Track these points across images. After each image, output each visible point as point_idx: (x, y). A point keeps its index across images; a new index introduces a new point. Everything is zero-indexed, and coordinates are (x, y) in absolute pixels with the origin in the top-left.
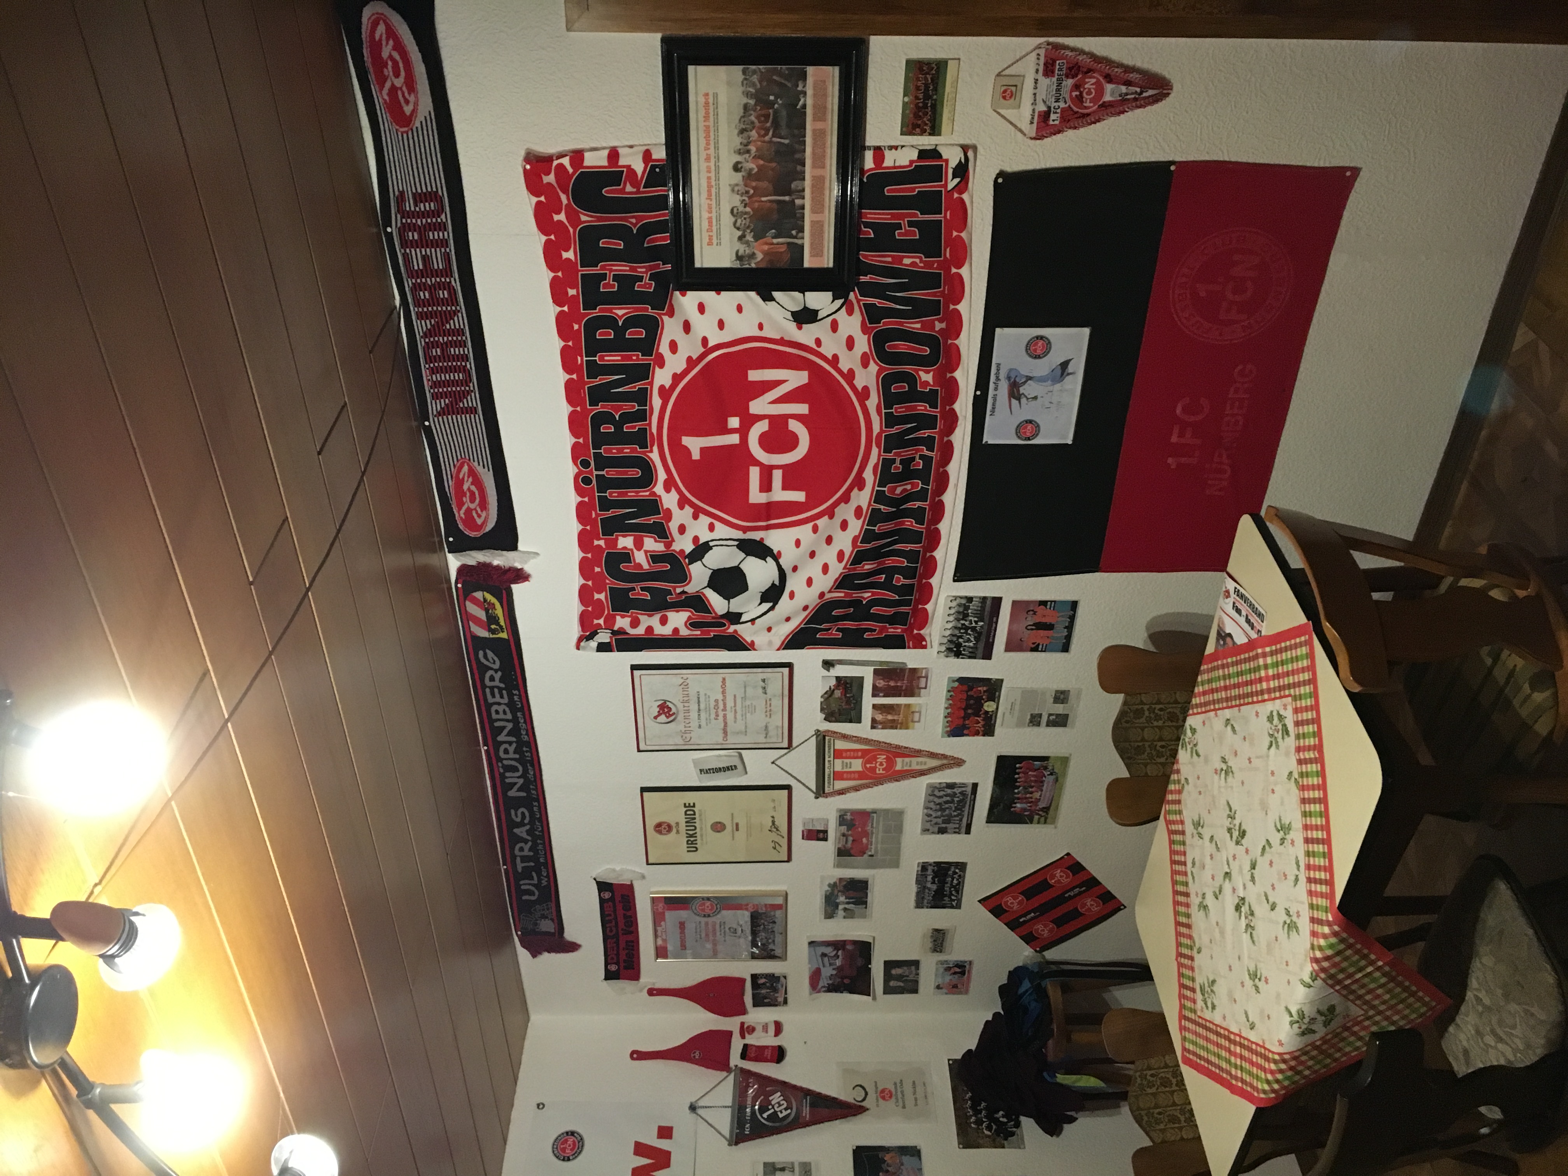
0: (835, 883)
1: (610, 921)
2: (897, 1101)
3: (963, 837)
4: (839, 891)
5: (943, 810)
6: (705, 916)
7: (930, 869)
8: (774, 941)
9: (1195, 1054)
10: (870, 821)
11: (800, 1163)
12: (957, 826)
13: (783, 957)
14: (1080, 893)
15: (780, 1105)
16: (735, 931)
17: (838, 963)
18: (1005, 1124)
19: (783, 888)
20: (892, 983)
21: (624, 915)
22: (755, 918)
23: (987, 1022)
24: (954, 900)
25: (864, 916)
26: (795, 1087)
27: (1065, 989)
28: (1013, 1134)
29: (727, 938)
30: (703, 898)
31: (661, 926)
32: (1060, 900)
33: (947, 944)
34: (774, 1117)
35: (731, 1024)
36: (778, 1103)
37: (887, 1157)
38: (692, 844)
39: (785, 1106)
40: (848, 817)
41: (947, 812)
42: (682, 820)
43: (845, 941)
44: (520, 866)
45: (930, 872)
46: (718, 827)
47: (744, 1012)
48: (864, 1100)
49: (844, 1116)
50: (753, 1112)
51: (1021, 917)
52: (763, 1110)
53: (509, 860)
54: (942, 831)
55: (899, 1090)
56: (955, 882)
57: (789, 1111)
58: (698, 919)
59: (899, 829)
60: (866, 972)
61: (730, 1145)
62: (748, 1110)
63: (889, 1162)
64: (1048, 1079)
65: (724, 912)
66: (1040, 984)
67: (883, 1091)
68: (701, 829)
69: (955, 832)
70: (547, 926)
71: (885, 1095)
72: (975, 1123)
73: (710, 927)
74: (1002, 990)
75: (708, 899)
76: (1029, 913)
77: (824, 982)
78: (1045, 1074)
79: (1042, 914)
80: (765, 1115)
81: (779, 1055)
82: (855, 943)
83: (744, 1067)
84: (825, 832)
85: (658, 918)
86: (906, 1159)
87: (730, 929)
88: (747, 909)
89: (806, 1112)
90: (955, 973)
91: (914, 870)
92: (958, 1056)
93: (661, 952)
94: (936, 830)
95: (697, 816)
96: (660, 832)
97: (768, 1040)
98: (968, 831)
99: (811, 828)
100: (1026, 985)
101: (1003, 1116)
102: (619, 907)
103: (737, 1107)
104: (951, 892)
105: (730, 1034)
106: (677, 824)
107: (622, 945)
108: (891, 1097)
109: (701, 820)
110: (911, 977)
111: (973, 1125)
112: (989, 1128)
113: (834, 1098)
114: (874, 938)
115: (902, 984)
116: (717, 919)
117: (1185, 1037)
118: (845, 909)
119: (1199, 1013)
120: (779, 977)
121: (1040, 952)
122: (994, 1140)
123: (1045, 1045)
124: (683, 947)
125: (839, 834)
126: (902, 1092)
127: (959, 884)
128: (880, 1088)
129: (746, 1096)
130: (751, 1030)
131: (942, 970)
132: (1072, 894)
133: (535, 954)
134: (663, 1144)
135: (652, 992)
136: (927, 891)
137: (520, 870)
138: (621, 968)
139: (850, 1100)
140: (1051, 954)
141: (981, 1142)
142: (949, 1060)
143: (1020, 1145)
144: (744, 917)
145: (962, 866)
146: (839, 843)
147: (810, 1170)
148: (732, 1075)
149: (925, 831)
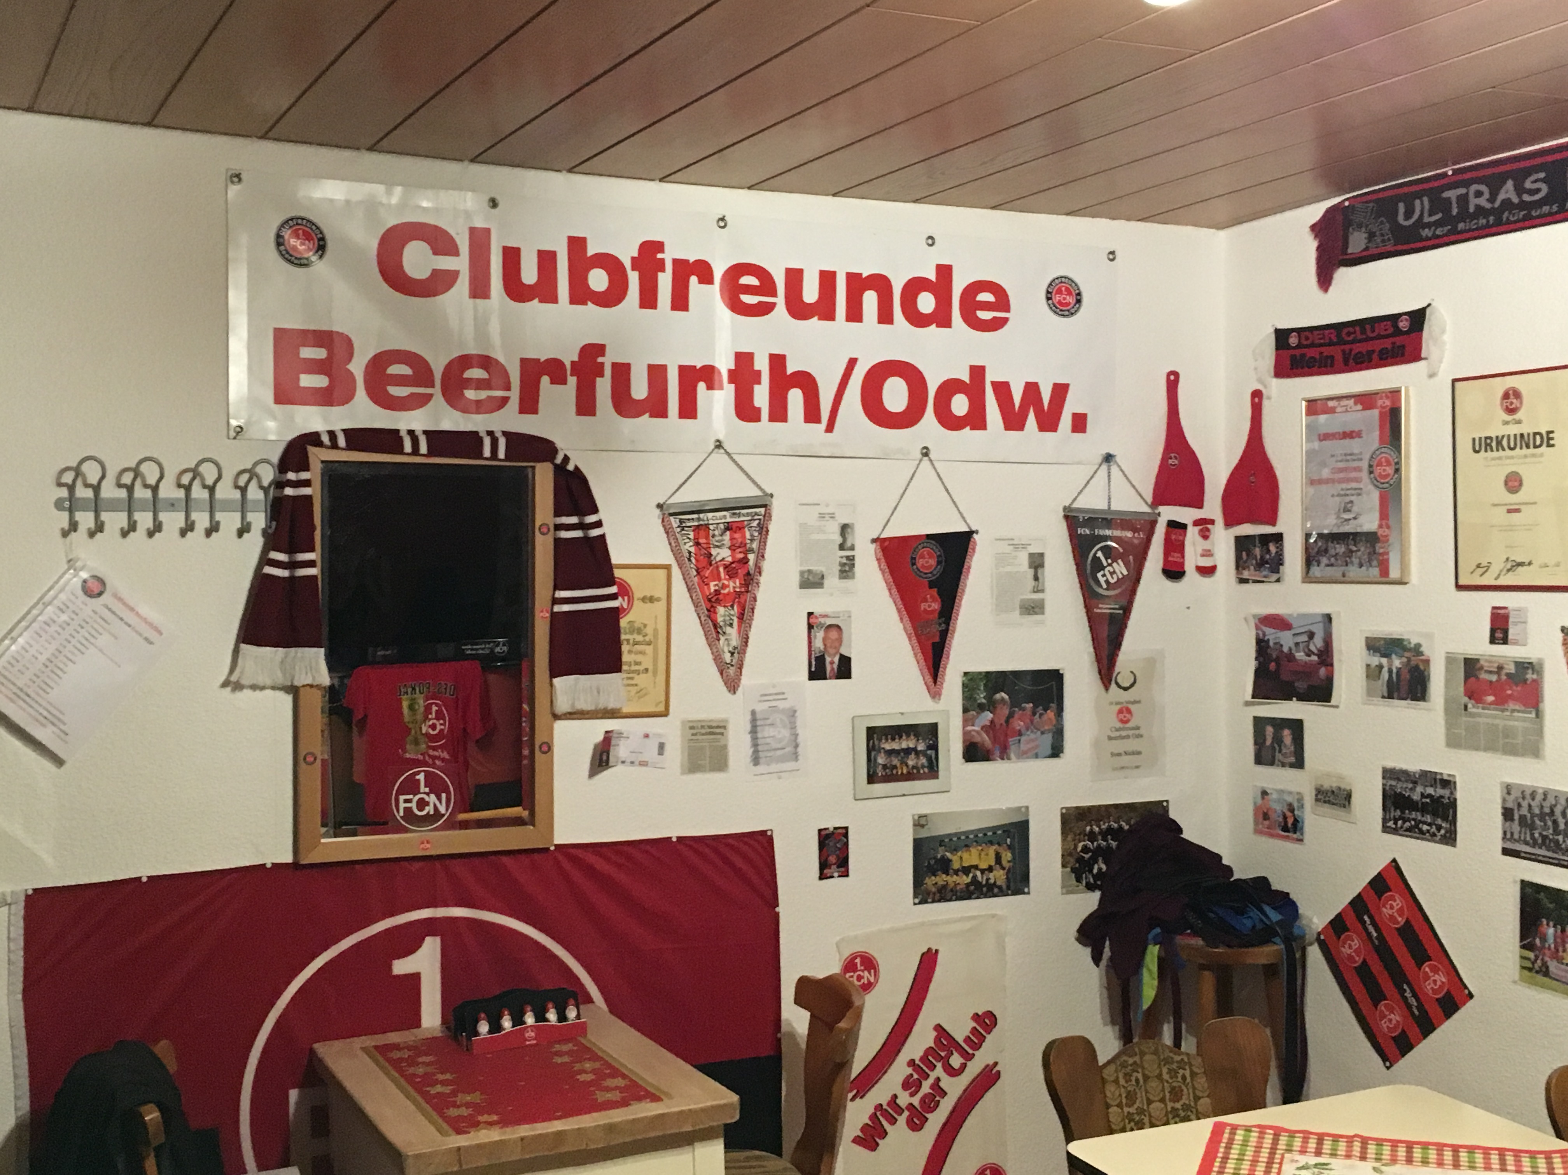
0: (1422, 654)
1: (1363, 331)
2: (1117, 730)
3: (1498, 844)
4: (1409, 659)
5: (1542, 816)
6: (1370, 466)
7: (1446, 792)
8: (1332, 565)
9: (1231, 1141)
10: (1523, 708)
11: (1043, 600)
12: (1516, 836)
13: (1308, 578)
14: (1409, 1007)
15: (1112, 573)
16: (1347, 510)
17: (1300, 655)
18: (1091, 871)
19: (1414, 577)
20: (1270, 730)
21: (1374, 351)
22: (1372, 538)
23: (1218, 857)
24: (1395, 823)
25: (1370, 693)
26: (1133, 592)
27: (1270, 970)
28: (1079, 880)
29: (1338, 499)
30: (1397, 463)
31: (1356, 404)
32: (1399, 977)
33: (1327, 809)
34: (1098, 566)
35: (1213, 507)
36: (1114, 572)
37: (1050, 714)
38: (1485, 444)
39: (1112, 581)
40: (1530, 676)
41: (1538, 822)
42: (1526, 429)
43: (1332, 665)
44: (1452, 194)
45: (1440, 792)
46: (1513, 483)
47: (1229, 523)
48: (1117, 684)
49: (1098, 659)
50: (1106, 538)
51: (1371, 917)
52: (1107, 551)
53: (1460, 177)
54: (1507, 814)
55: (1131, 733)
56: (1425, 828)
57: (1105, 586)
58: (1367, 457)
59: (1511, 750)
60: (1286, 693)
61: (1065, 509)
62: (1108, 532)
63: (1045, 717)
64: (1150, 936)
65: (1375, 495)
66: (1276, 934)
67: (1129, 711)
68: (1512, 457)
69: (1505, 833)
70: (1357, 242)
71: (1124, 713)
72: (1092, 832)
73: (1353, 475)
74: (1262, 882)
75: (1397, 471)
76: (1377, 929)
77: (1271, 634)
78: (1158, 930)
79: (1377, 949)
80: (1100, 554)
81: (1173, 572)
82: (1330, 680)
83: (1158, 526)
84: (1505, 641)
85: (1366, 400)
86: (1048, 739)
87: (1351, 502)
88: (1380, 526)
89: (1104, 609)
90: (1285, 818)
91: (1444, 769)
92: (1172, 815)
93: (1314, 407)
94: (1510, 805)
95: (1532, 450)
96: (1506, 396)
97: (1192, 558)
98: (1506, 852)
99: (1511, 620)
100: (1275, 916)
101: (1100, 869)
102: (1387, 344)
103: (1109, 517)
104: (1409, 820)
105: (1199, 505)
106: (1519, 422)
107: (1327, 351)
108: (1122, 721)
109: (1526, 456)
110: (1278, 756)
111: (1088, 828)
112: (1085, 849)
113: (1120, 644)
114: (1337, 707)
115: (1268, 742)
116: (1366, 483)
117: (1250, 1131)
118: (1380, 667)
119: (1287, 1155)
120: (1278, 572)
121: (1318, 940)
122: (1070, 854)
123: (1196, 933)
124: (1325, 437)
125: (1501, 661)
126: (1128, 737)
127: (1421, 832)
128: (1132, 707)
129: (1123, 529)
130: (1205, 535)
131: (1289, 799)
132: (1408, 994)
133: (1317, 229)
134: (1066, 421)
135: (1257, 395)
136: (1410, 786)
137: (1445, 195)
138: (1292, 352)
139: (1117, 669)
140: (1314, 954)
141: (1070, 838)
142: (1167, 801)
143: (1067, 890)
144: (1369, 523)
145: (1450, 839)
146: (1486, 661)
147: (1036, 613)
148: (1147, 509)
149: (1508, 789)
